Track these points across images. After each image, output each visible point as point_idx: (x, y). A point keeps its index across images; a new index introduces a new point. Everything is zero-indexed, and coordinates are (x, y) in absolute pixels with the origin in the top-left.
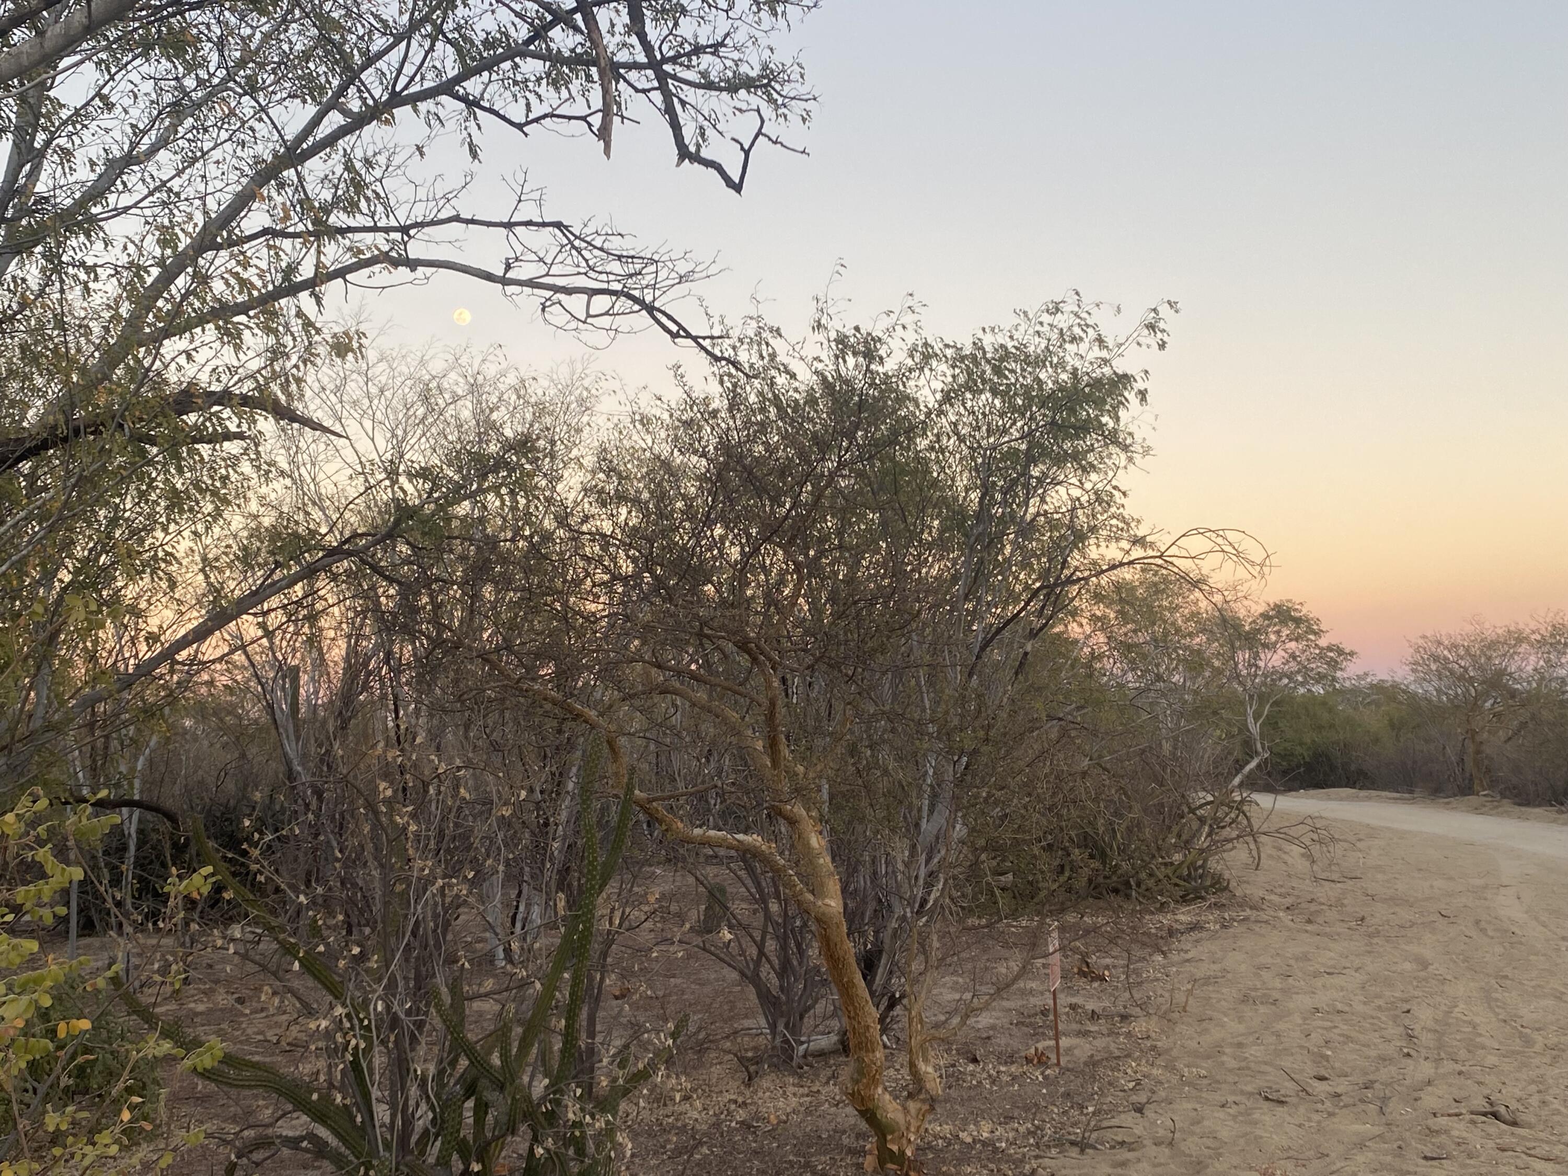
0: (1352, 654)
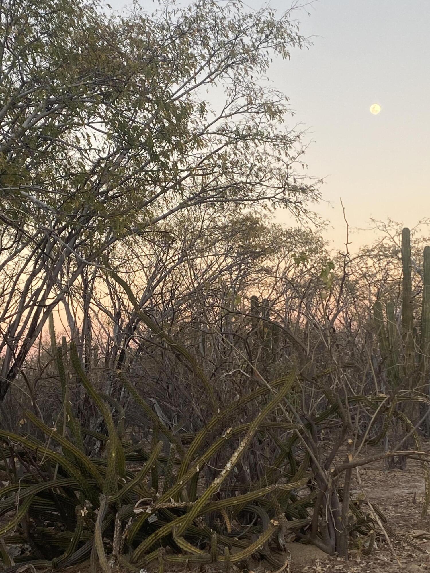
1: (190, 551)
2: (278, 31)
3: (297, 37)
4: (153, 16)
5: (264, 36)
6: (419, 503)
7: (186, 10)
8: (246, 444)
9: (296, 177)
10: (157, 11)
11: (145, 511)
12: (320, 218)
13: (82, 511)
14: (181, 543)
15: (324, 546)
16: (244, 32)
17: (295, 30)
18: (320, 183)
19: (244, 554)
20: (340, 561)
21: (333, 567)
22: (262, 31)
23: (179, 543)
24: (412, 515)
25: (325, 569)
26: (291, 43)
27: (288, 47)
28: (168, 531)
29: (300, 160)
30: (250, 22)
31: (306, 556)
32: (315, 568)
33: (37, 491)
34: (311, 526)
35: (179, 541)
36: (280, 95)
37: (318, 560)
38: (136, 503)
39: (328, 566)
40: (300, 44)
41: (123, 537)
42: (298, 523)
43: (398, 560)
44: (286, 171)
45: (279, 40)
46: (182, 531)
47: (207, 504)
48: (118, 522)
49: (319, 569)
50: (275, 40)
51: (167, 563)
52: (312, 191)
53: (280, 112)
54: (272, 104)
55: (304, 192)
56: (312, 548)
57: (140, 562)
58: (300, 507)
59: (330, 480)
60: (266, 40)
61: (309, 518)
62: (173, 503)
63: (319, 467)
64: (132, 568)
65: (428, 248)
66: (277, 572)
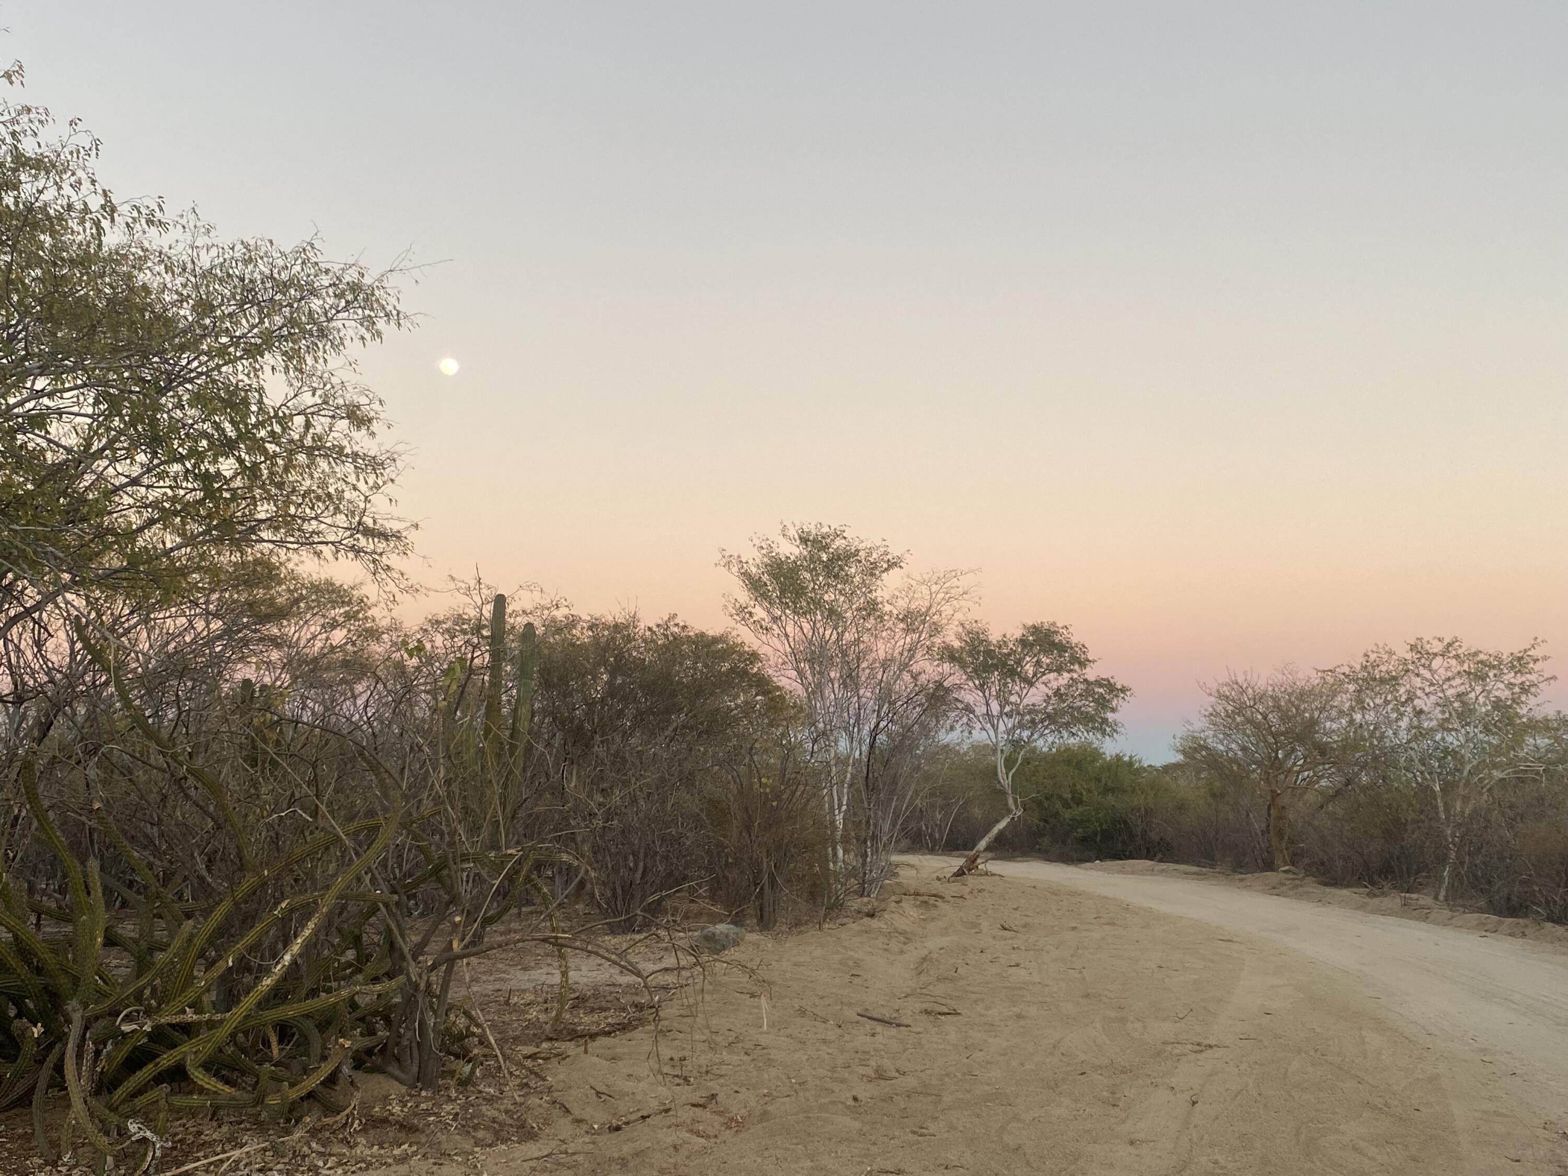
0: (1123, 690)
1: (214, 1089)
2: (366, 300)
3: (395, 313)
4: (170, 248)
5: (343, 303)
6: (515, 1005)
7: (226, 247)
8: (316, 925)
9: (376, 516)
10: (177, 241)
11: (141, 1028)
12: (407, 579)
13: (34, 1030)
14: (200, 1077)
15: (402, 1076)
16: (314, 294)
17: (392, 300)
18: (413, 530)
19: (298, 1091)
20: (426, 1097)
21: (417, 1106)
22: (343, 295)
23: (197, 1077)
24: (509, 1024)
25: (405, 1110)
26: (385, 318)
27: (381, 324)
28: (178, 1058)
29: (385, 492)
30: (325, 281)
31: (373, 1091)
32: (390, 1108)
34: (385, 1045)
35: (196, 1074)
36: (371, 396)
37: (393, 1097)
38: (118, 1016)
39: (409, 1105)
40: (399, 323)
41: (99, 1069)
42: (367, 1042)
43: (513, 1093)
44: (362, 505)
45: (367, 312)
46: (202, 1057)
47: (246, 1017)
48: (90, 1045)
49: (397, 1109)
50: (360, 311)
51: (172, 1109)
52: (398, 538)
53: (370, 420)
54: (358, 407)
55: (387, 540)
56: (381, 1078)
57: (125, 1108)
58: (369, 1018)
59: (425, 977)
60: (345, 309)
61: (382, 1033)
62: (190, 1016)
63: (409, 957)
64: (114, 1119)
65: (529, 626)
66: (339, 1117)
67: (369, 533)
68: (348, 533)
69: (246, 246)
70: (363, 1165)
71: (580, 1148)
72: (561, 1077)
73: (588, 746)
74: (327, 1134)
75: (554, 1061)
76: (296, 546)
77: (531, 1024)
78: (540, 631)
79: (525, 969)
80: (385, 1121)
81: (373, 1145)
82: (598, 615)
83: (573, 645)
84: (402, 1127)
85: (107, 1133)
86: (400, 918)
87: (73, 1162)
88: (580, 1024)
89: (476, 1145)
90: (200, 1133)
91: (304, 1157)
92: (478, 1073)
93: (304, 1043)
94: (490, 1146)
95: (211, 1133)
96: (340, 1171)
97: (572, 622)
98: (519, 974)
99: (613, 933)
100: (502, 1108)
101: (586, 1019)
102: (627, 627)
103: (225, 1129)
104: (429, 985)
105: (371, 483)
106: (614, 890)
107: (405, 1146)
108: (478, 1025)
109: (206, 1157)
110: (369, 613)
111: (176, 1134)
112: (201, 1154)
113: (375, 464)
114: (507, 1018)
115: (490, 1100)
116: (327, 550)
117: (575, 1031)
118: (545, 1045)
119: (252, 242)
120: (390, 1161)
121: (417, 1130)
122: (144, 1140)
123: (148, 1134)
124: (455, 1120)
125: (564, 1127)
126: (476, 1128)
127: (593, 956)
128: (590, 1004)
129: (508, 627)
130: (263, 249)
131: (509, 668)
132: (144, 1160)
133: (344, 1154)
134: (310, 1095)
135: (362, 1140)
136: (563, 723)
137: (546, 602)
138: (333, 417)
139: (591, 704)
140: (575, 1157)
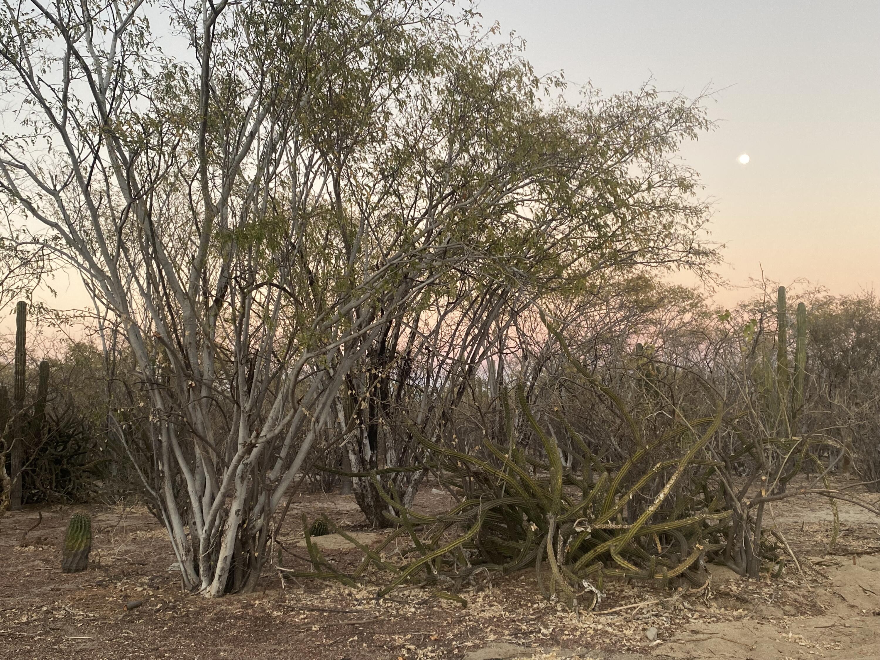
1: (627, 567)
2: (687, 117)
3: (704, 121)
5: (674, 121)
6: (807, 531)
7: (607, 101)
8: (677, 478)
9: (700, 242)
11: (586, 530)
12: (720, 278)
14: (618, 559)
15: (737, 568)
16: (657, 119)
17: (702, 115)
18: (722, 248)
19: (674, 573)
20: (752, 582)
21: (746, 587)
22: (673, 116)
24: (803, 543)
25: (740, 589)
26: (699, 126)
27: (696, 130)
28: (607, 548)
29: (704, 227)
30: (663, 109)
31: (720, 576)
32: (730, 587)
33: (491, 507)
34: (725, 550)
35: (616, 558)
36: (692, 171)
37: (732, 580)
38: (574, 522)
39: (742, 586)
40: (707, 127)
41: (566, 551)
42: (713, 547)
43: (807, 586)
44: (691, 237)
45: (688, 124)
46: (619, 549)
47: (642, 528)
48: (561, 538)
49: (734, 588)
50: (684, 124)
51: (606, 576)
52: (714, 254)
53: (692, 186)
54: (685, 179)
55: (707, 256)
56: (725, 569)
57: (581, 573)
58: (714, 533)
59: (746, 512)
60: (675, 125)
61: (723, 542)
62: (611, 525)
63: (735, 499)
64: (575, 578)
65: (801, 305)
66: (699, 590)
67: (697, 253)
68: (685, 254)
69: (618, 98)
70: (715, 619)
71: (853, 624)
72: (839, 577)
73: (845, 377)
74: (694, 599)
75: (834, 568)
76: (655, 264)
77: (817, 544)
78: (809, 308)
79: (813, 510)
80: (727, 594)
81: (721, 608)
82: (845, 295)
83: (831, 315)
84: (738, 599)
85: (573, 586)
86: (728, 475)
87: (556, 599)
88: (850, 546)
89: (785, 614)
90: (622, 591)
91: (681, 610)
92: (784, 570)
93: (677, 546)
94: (794, 616)
95: (628, 591)
96: (701, 621)
97: (830, 301)
98: (809, 513)
99: (870, 491)
100: (801, 593)
101: (854, 543)
102: (866, 302)
103: (636, 590)
104: (748, 516)
105: (695, 223)
106: (868, 465)
107: (741, 610)
108: (782, 542)
109: (626, 605)
110: (704, 303)
111: (609, 590)
112: (623, 603)
113: (696, 211)
114: (802, 539)
115: (792, 588)
116: (673, 265)
117: (847, 550)
118: (827, 557)
119: (621, 95)
120: (730, 618)
121: (747, 601)
122: (591, 592)
123: (593, 589)
124: (770, 597)
125: (842, 609)
126: (784, 604)
127: (857, 506)
128: (856, 534)
129: (787, 306)
130: (627, 98)
131: (791, 331)
132: (592, 603)
133: (703, 612)
134: (682, 575)
135: (714, 604)
136: (827, 362)
137: (812, 289)
138: (671, 187)
139: (845, 351)
140: (850, 629)
